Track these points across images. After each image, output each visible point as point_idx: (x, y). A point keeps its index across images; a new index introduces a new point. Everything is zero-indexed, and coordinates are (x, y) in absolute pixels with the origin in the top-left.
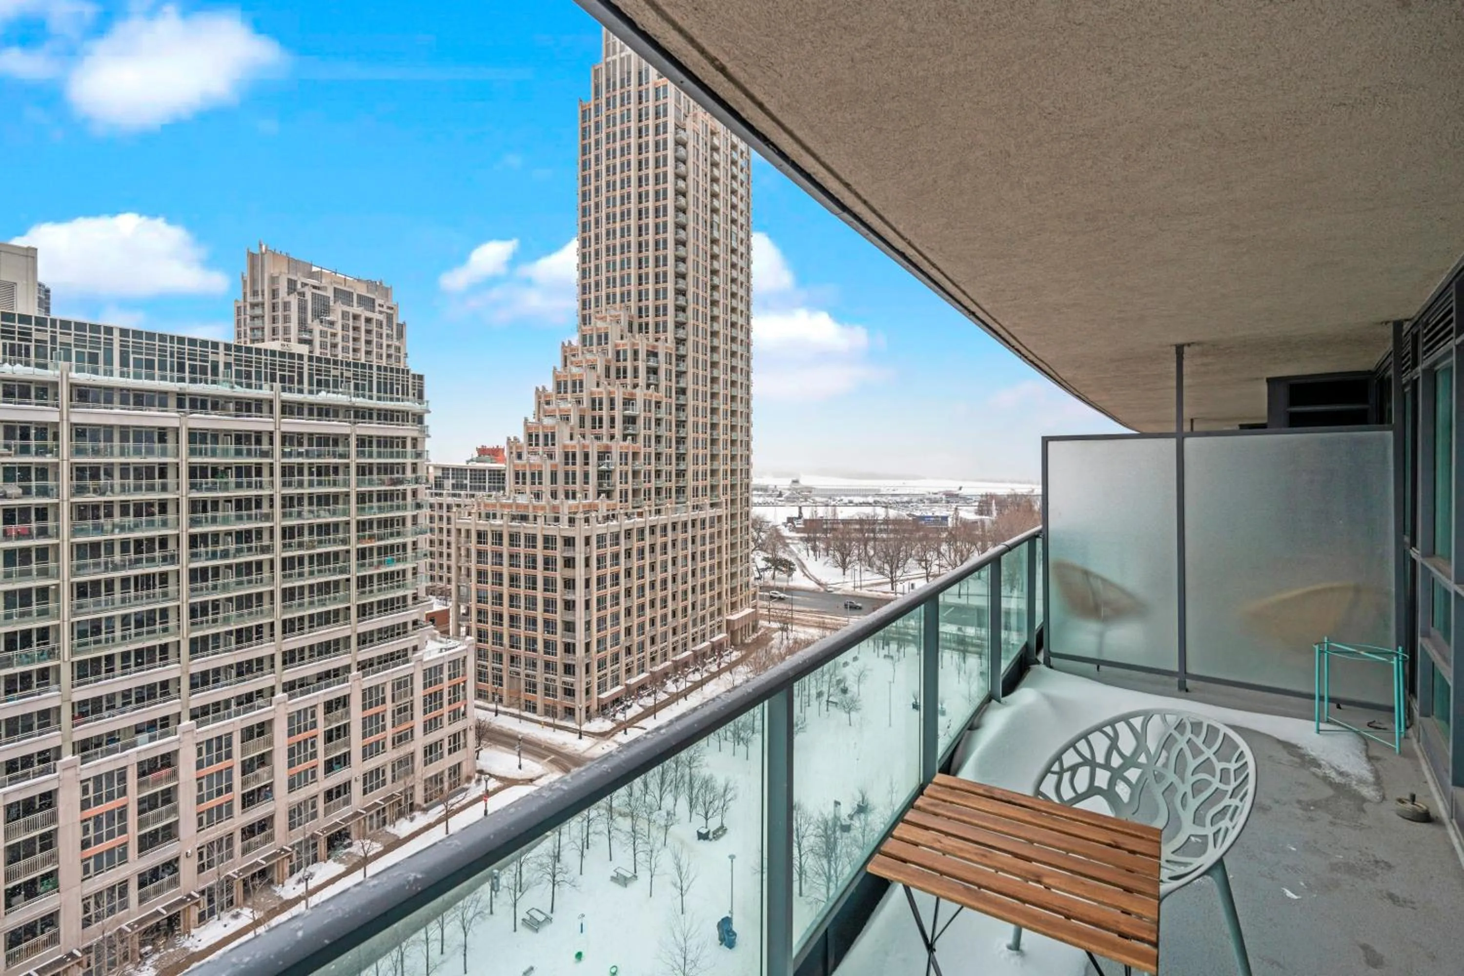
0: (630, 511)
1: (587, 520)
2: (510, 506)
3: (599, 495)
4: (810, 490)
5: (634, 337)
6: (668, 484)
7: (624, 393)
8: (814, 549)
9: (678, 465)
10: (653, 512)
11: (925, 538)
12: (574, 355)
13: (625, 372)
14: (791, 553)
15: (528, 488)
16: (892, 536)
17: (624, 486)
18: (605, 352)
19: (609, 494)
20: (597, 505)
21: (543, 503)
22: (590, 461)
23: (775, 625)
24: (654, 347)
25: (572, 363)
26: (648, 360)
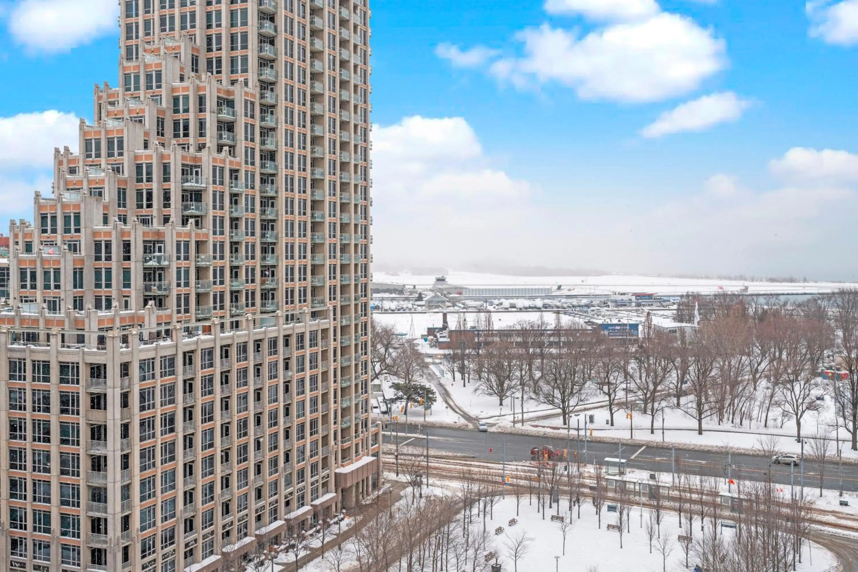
0: (193, 324)
1: (125, 340)
2: (11, 320)
3: (146, 303)
4: (460, 290)
5: (199, 78)
6: (250, 286)
7: (184, 158)
8: (462, 370)
9: (264, 259)
10: (228, 325)
11: (609, 353)
12: (112, 104)
13: (186, 128)
14: (431, 376)
15: (39, 294)
16: (564, 351)
17: (183, 290)
18: (156, 99)
19: (160, 302)
20: (142, 319)
21: (60, 315)
22: (132, 254)
23: (404, 478)
24: (228, 92)
25: (108, 114)
26: (220, 111)
